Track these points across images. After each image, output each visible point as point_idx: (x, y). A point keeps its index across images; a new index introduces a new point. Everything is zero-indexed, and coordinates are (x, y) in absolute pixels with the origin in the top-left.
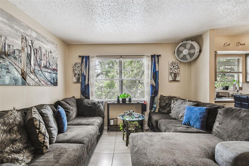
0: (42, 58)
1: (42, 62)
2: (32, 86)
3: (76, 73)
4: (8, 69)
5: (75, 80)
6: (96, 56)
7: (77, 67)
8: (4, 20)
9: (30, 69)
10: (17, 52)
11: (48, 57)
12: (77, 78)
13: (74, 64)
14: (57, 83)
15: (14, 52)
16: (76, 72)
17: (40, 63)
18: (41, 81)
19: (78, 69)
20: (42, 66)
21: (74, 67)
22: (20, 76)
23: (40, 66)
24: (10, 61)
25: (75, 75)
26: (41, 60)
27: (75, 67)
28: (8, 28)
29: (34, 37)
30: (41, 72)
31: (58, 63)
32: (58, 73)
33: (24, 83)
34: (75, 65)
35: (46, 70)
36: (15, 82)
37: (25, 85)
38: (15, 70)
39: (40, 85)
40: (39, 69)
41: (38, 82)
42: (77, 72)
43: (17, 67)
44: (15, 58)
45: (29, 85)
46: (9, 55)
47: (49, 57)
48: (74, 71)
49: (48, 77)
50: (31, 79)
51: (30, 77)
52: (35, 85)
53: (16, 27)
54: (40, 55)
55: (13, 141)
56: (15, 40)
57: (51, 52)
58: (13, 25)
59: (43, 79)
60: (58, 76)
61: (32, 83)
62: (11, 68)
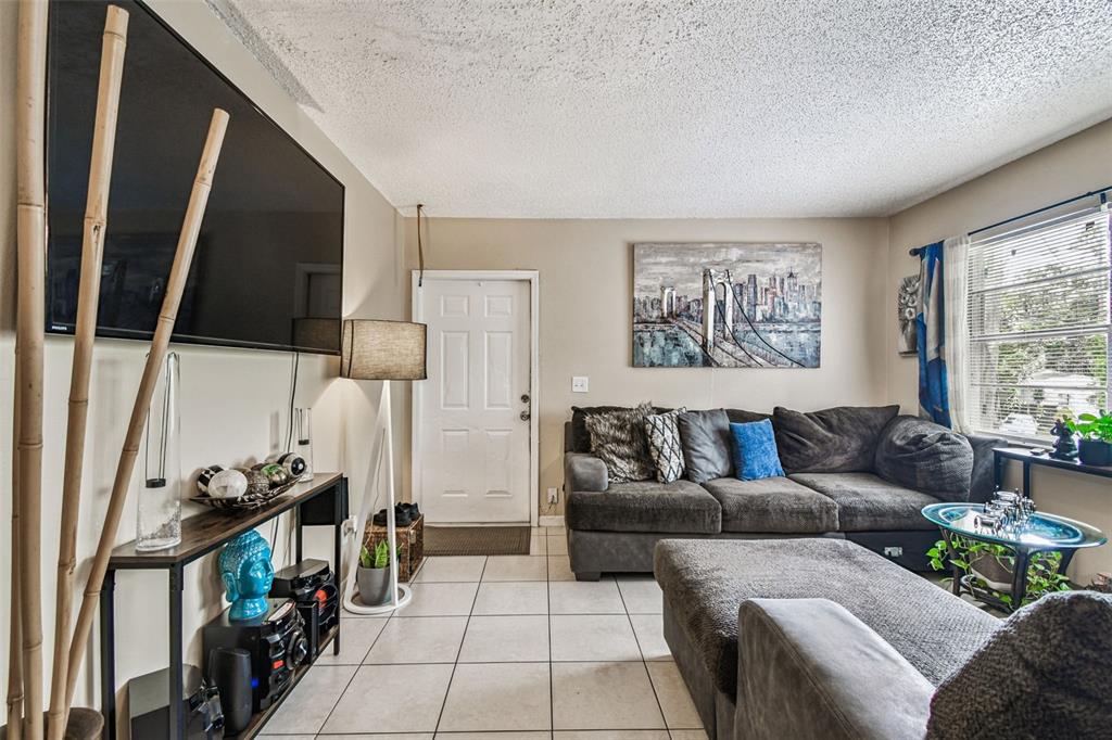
0: (759, 299)
1: (759, 309)
2: (729, 367)
3: (906, 319)
4: (676, 339)
5: (904, 346)
6: (970, 234)
7: (911, 294)
8: (671, 259)
9: (723, 332)
10: (694, 306)
11: (779, 293)
12: (909, 335)
13: (900, 283)
14: (818, 359)
15: (689, 307)
16: (907, 315)
17: (751, 313)
18: (753, 356)
19: (913, 302)
20: (759, 317)
21: (900, 296)
22: (698, 350)
23: (750, 321)
24: (681, 325)
25: (904, 327)
26: (755, 305)
27: (903, 295)
28: (678, 269)
29: (734, 260)
30: (753, 335)
31: (822, 299)
32: (822, 328)
33: (707, 362)
34: (904, 288)
35: (770, 327)
36: (690, 360)
37: (710, 365)
38: (689, 339)
39: (750, 366)
40: (750, 328)
41: (746, 360)
42: (911, 314)
43: (693, 334)
44: (690, 317)
45: (718, 366)
46: (678, 316)
47: (785, 291)
48: (900, 311)
49: (776, 344)
50: (724, 354)
51: (723, 350)
52: (736, 367)
53: (692, 260)
54: (752, 295)
55: (619, 442)
56: (690, 284)
57: (791, 275)
58: (686, 259)
59: (760, 350)
60: (823, 338)
61: (726, 361)
62: (682, 335)
